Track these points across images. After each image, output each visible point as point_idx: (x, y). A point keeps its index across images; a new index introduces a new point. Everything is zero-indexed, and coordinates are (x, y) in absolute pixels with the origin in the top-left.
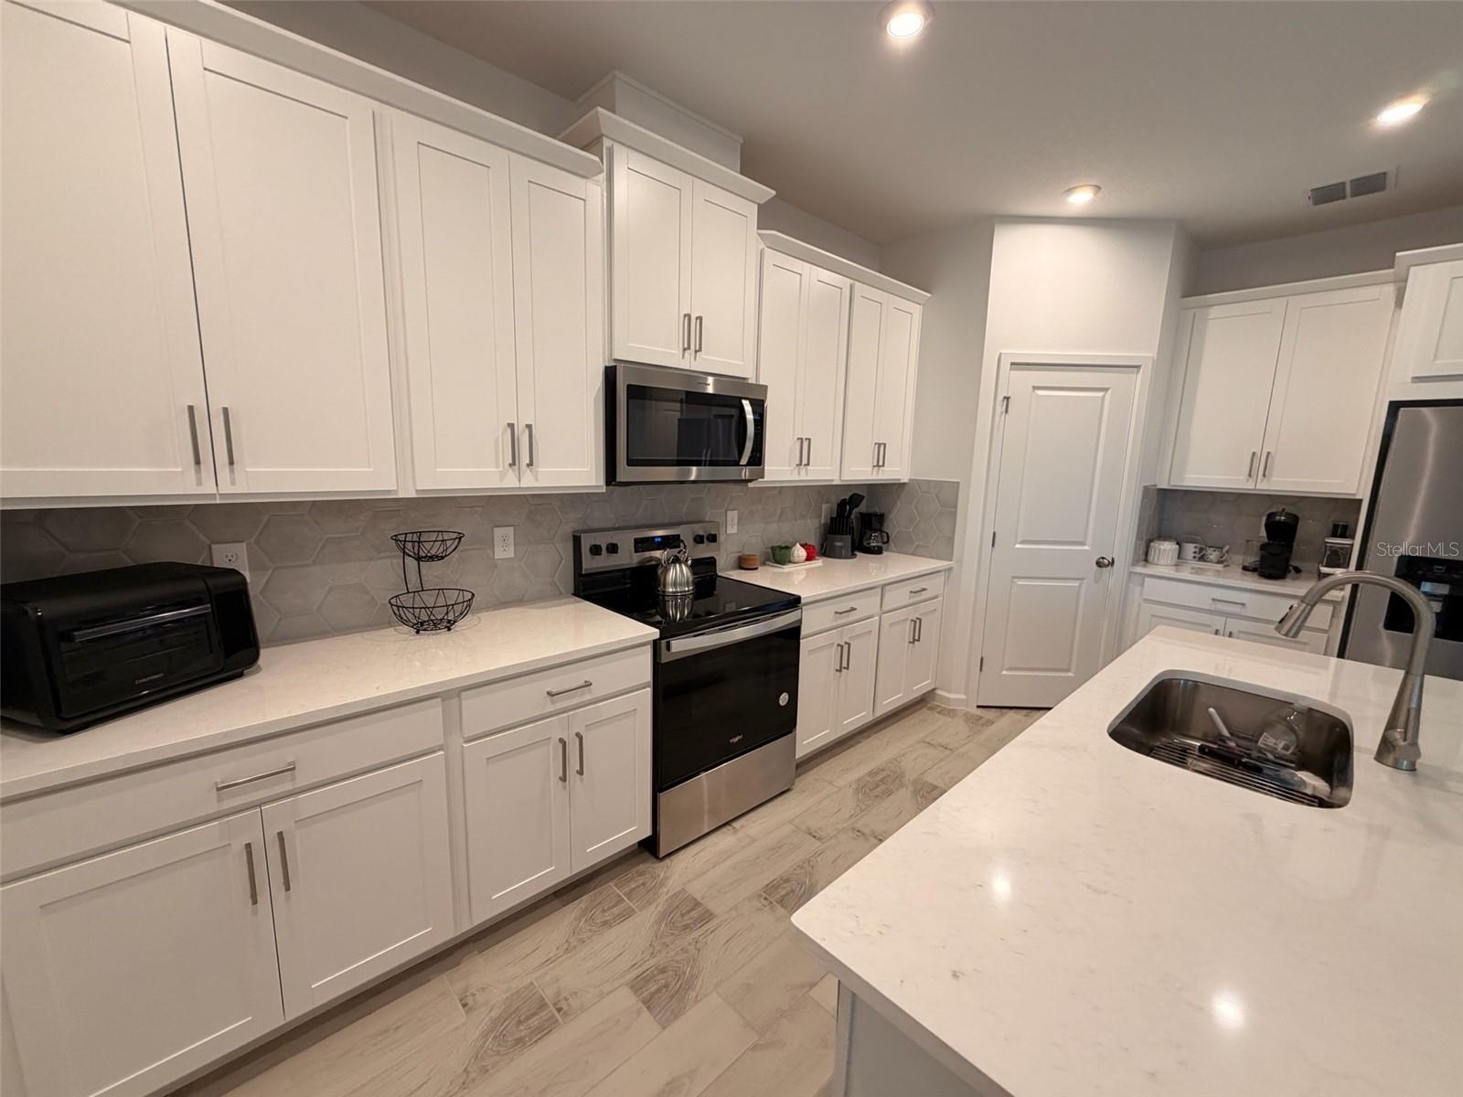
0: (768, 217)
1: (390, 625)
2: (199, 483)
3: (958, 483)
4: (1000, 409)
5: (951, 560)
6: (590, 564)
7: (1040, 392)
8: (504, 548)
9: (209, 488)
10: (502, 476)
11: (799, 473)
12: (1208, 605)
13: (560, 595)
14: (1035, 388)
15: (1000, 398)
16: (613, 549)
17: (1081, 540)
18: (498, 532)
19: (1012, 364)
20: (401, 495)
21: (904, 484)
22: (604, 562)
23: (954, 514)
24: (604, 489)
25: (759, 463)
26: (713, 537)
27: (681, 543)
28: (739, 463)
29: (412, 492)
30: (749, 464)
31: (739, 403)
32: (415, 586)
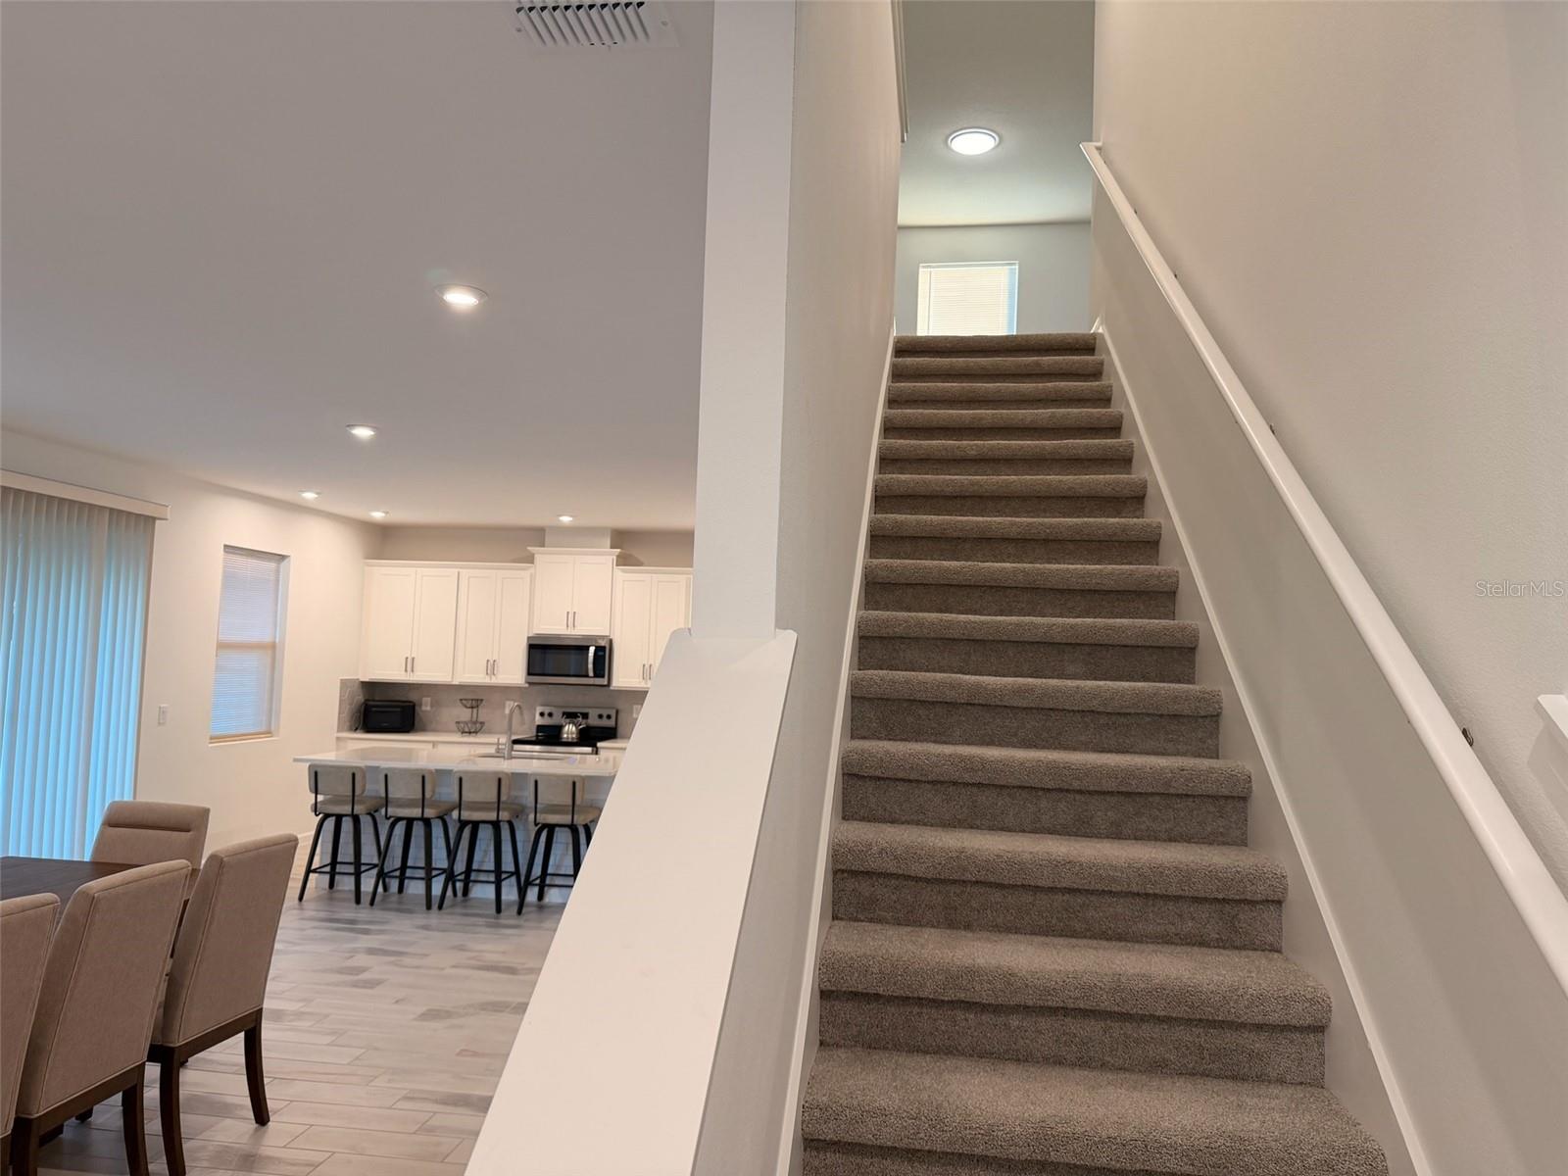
0: (620, 561)
1: (456, 732)
2: (406, 676)
6: (539, 720)
9: (407, 678)
10: (486, 678)
11: (646, 683)
16: (549, 715)
18: (507, 703)
20: (454, 683)
22: (546, 720)
24: (527, 685)
25: (603, 676)
26: (609, 717)
27: (585, 716)
28: (587, 676)
29: (456, 682)
30: (596, 675)
31: (587, 648)
32: (474, 720)
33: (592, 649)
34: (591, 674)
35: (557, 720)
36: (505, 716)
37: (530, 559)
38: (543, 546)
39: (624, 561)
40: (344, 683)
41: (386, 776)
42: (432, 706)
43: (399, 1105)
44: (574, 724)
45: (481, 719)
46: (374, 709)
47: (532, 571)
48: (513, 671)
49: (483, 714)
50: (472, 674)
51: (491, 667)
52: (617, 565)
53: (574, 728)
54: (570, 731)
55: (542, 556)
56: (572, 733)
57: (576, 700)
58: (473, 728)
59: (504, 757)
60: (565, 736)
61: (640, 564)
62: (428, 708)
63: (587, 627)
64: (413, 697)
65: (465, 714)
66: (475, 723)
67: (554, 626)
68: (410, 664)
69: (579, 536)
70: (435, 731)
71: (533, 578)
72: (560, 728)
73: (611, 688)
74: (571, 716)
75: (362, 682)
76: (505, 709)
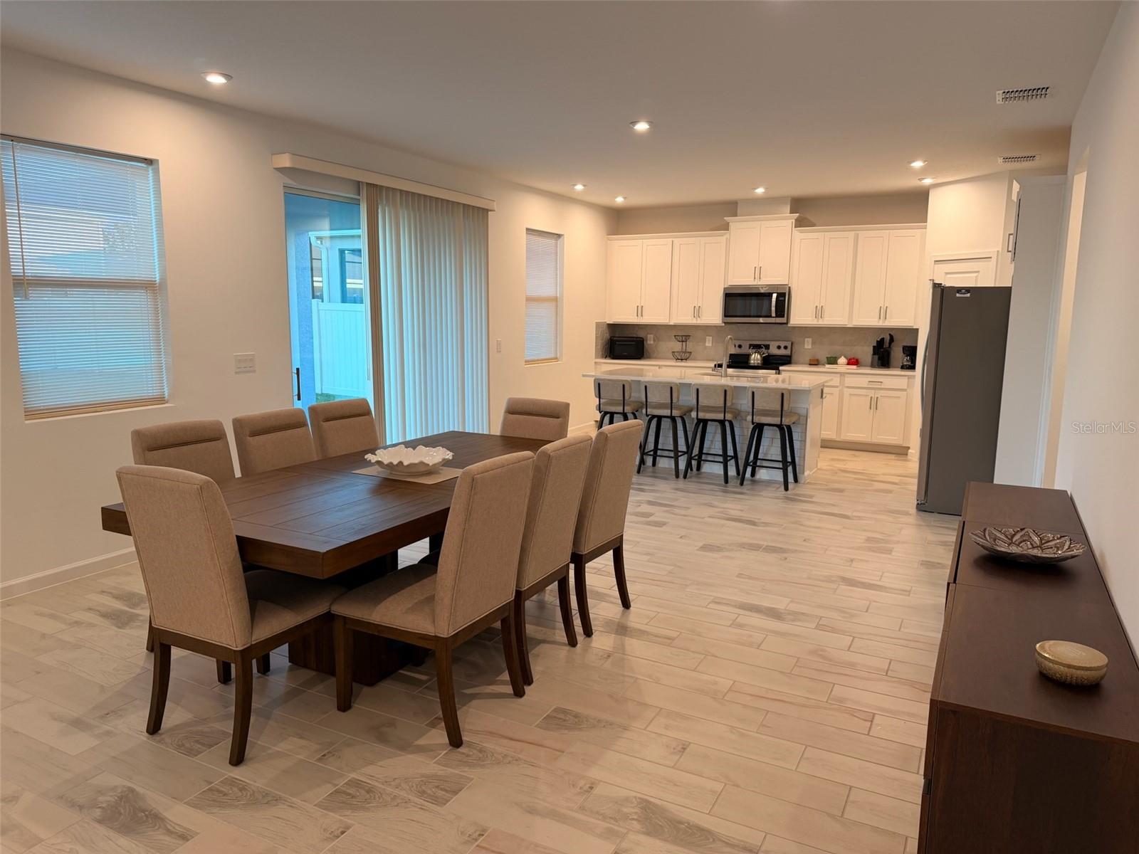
1: (672, 359)
6: (733, 351)
7: (949, 276)
8: (709, 344)
9: (638, 321)
10: (692, 320)
11: (818, 321)
14: (947, 273)
16: (739, 346)
18: (707, 337)
19: (935, 261)
20: (670, 324)
22: (737, 350)
24: (723, 324)
25: (783, 316)
26: (786, 348)
27: (767, 347)
28: (770, 316)
29: (672, 323)
30: (777, 316)
31: (770, 295)
32: (684, 350)
33: (775, 296)
34: (774, 315)
35: (745, 350)
36: (706, 347)
37: (726, 227)
38: (736, 216)
39: (800, 223)
40: (598, 325)
41: (646, 387)
42: (654, 341)
43: (712, 606)
44: (759, 353)
45: (688, 350)
46: (617, 343)
47: (727, 236)
48: (713, 314)
49: (690, 346)
50: (684, 317)
51: (697, 311)
52: (795, 227)
53: (759, 356)
54: (756, 358)
55: (736, 224)
56: (757, 360)
57: (758, 336)
58: (683, 356)
59: (721, 376)
60: (752, 362)
61: (813, 225)
62: (652, 342)
63: (769, 278)
64: (641, 334)
65: (677, 346)
66: (685, 352)
67: (744, 278)
68: (640, 311)
69: (766, 205)
70: (656, 358)
71: (728, 241)
72: (748, 356)
73: (789, 325)
74: (757, 347)
75: (608, 324)
76: (705, 342)
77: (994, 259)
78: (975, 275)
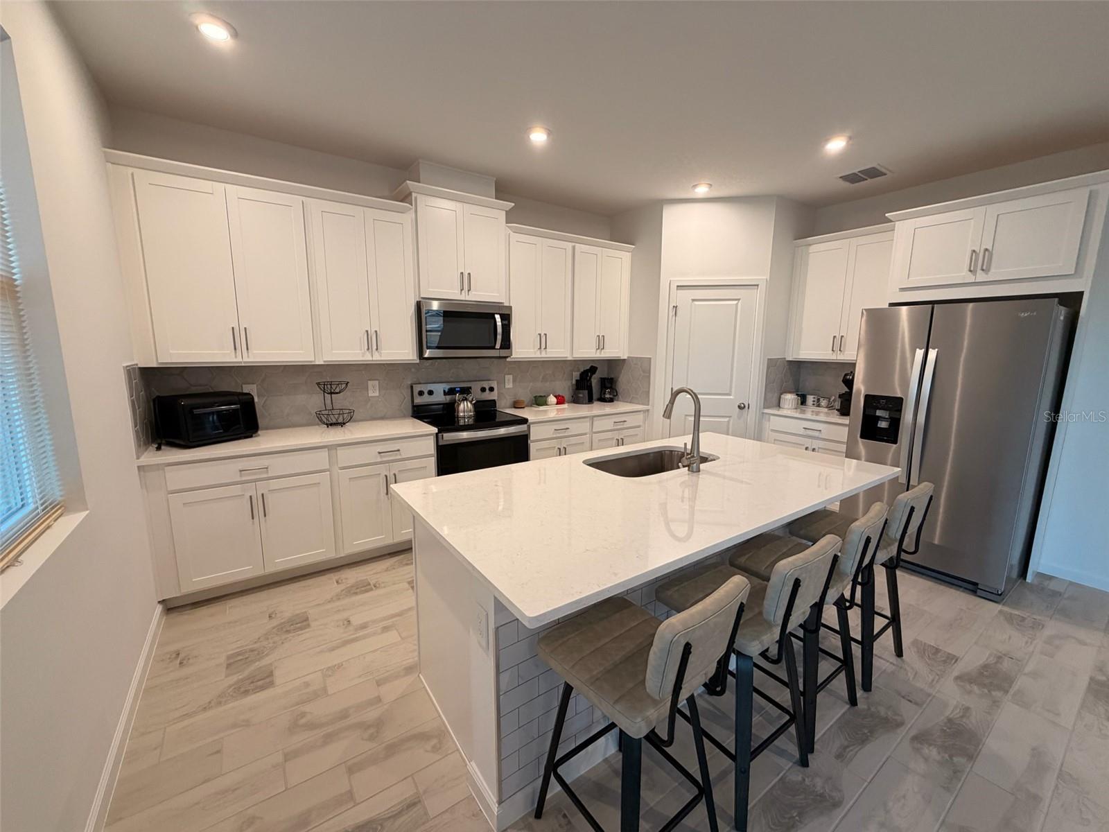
0: (511, 217)
2: (236, 357)
3: (650, 358)
4: (672, 313)
5: (648, 405)
6: (419, 400)
7: (697, 303)
8: (374, 391)
9: (239, 359)
10: (363, 355)
11: (541, 353)
12: (802, 432)
13: (404, 417)
14: (693, 300)
15: (671, 307)
16: (431, 393)
17: (728, 392)
18: (371, 383)
19: (678, 286)
20: (317, 363)
21: (624, 360)
22: (426, 399)
23: (649, 377)
24: (418, 361)
25: (509, 348)
26: (491, 389)
27: (470, 391)
28: (493, 348)
29: (320, 362)
30: (501, 348)
31: (492, 316)
32: (329, 407)
33: (497, 317)
34: (498, 346)
36: (368, 399)
37: (406, 197)
38: (420, 182)
40: (130, 371)
42: (260, 394)
45: (343, 407)
47: (410, 215)
48: (400, 344)
50: (343, 351)
52: (508, 221)
53: (469, 404)
54: (465, 409)
56: (469, 410)
62: (257, 399)
63: (483, 293)
64: (223, 384)
65: (316, 401)
66: (339, 411)
67: (446, 289)
71: (414, 222)
73: (509, 359)
75: (141, 369)
76: (367, 389)
77: (763, 286)
78: (735, 302)
